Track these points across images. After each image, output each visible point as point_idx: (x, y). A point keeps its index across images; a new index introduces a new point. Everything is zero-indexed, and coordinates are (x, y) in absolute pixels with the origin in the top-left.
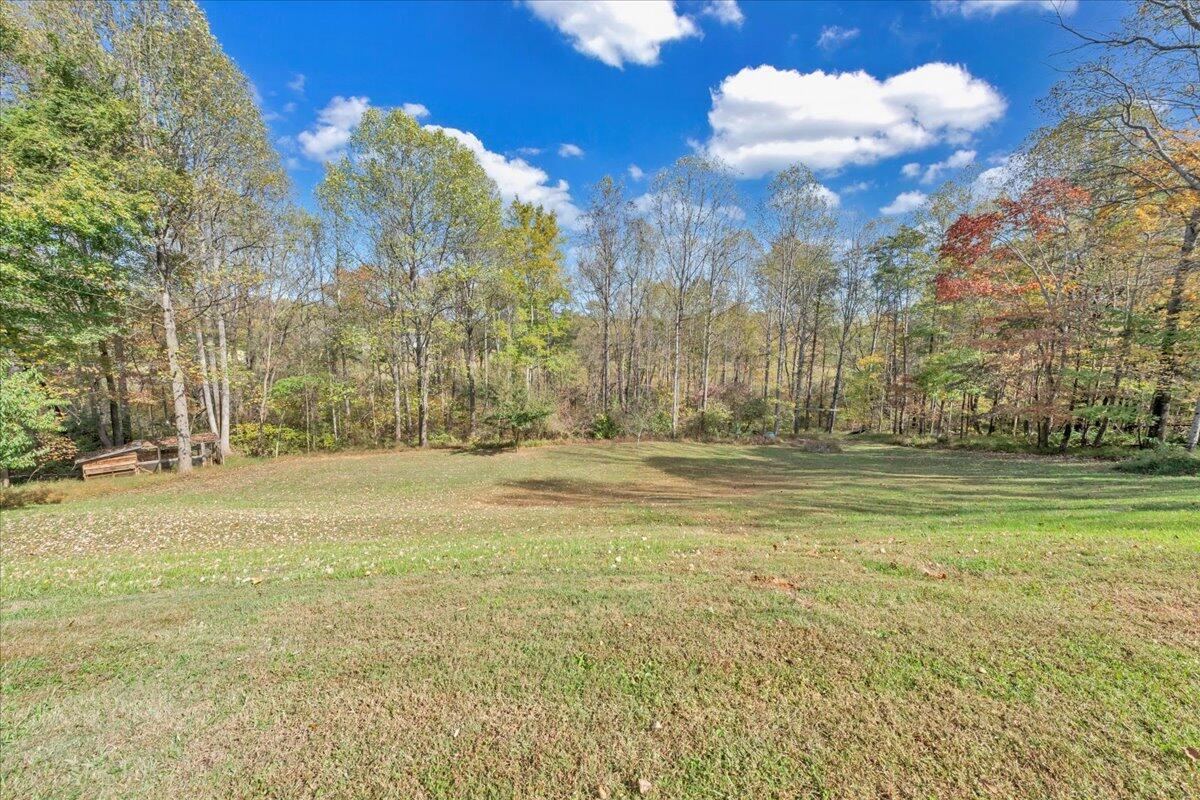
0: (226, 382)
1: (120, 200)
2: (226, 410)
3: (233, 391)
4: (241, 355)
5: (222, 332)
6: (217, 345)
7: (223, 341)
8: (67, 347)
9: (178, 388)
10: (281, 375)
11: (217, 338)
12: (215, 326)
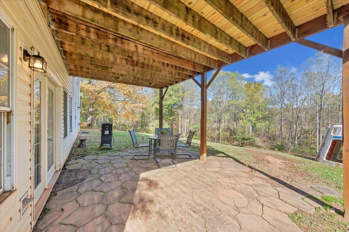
0: (186, 126)
1: (177, 99)
2: (185, 131)
3: (186, 127)
4: (188, 120)
5: (186, 117)
6: (185, 118)
7: (186, 118)
8: (169, 119)
9: (180, 126)
10: (194, 125)
11: (185, 117)
12: (185, 116)
